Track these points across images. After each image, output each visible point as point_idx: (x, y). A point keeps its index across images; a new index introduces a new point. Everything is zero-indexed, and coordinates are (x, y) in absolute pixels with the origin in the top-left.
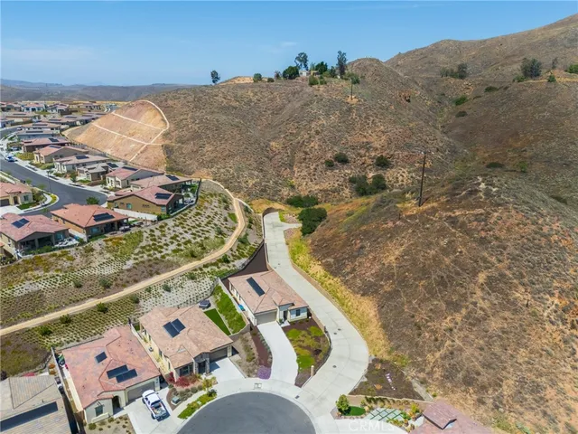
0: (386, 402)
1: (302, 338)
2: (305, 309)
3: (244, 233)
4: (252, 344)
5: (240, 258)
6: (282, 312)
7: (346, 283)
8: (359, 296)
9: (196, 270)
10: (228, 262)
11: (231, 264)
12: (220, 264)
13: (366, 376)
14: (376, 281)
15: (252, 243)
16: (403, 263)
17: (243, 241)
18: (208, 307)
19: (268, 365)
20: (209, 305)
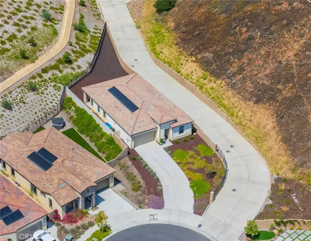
0: (296, 223)
1: (190, 160)
2: (190, 125)
3: (78, 16)
4: (135, 171)
5: (83, 55)
6: (163, 131)
7: (233, 86)
8: (252, 103)
9: (34, 77)
10: (69, 62)
11: (74, 65)
12: (61, 66)
13: (271, 198)
14: (272, 84)
15: (92, 30)
16: (304, 62)
17: (80, 28)
18: (63, 127)
19: (159, 194)
20: (64, 125)
